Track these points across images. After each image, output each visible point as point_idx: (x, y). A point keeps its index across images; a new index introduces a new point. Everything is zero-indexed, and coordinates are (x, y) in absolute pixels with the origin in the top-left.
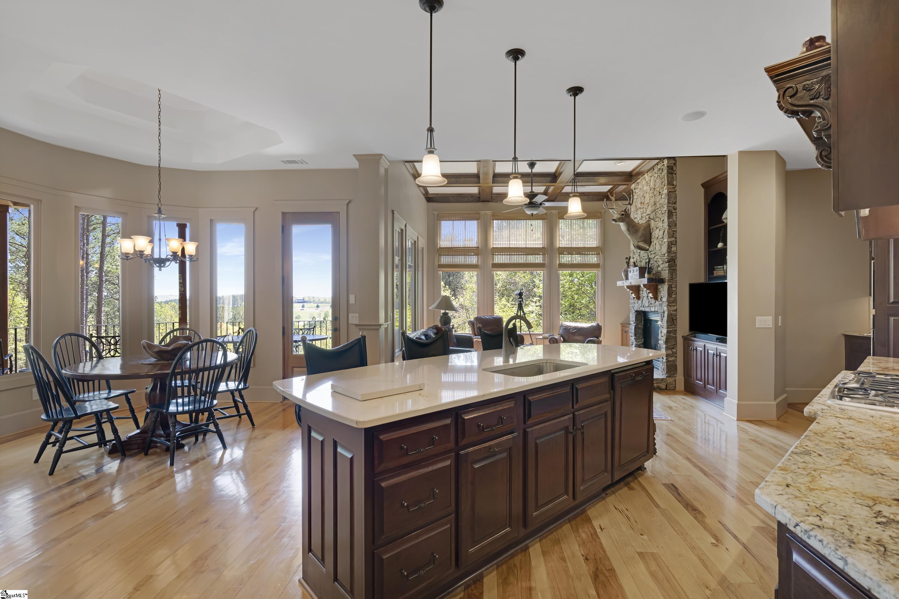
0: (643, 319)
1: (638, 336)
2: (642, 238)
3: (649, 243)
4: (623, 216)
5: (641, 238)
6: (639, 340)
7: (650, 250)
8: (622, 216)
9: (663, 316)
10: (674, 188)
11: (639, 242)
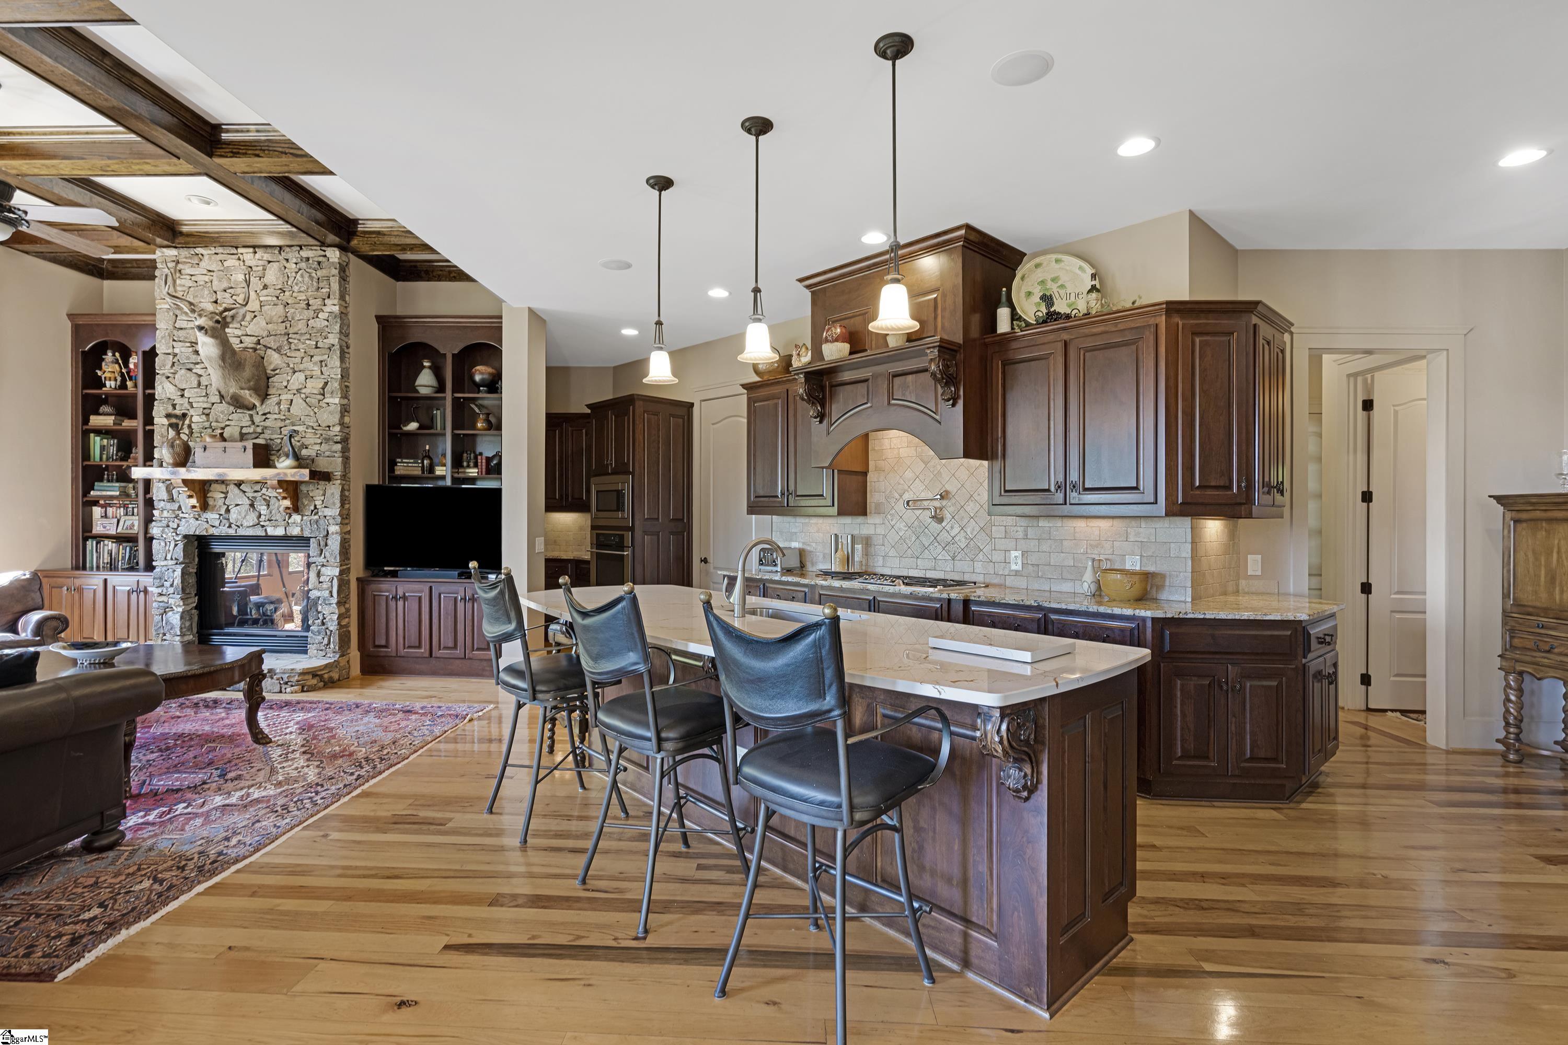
0: (196, 554)
1: (188, 591)
2: (252, 383)
3: (264, 396)
4: (219, 326)
5: (249, 381)
6: (190, 601)
7: (261, 409)
8: (217, 325)
9: (322, 543)
10: (346, 307)
11: (242, 389)
